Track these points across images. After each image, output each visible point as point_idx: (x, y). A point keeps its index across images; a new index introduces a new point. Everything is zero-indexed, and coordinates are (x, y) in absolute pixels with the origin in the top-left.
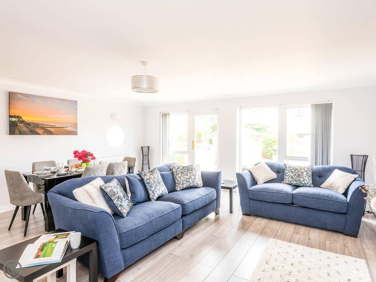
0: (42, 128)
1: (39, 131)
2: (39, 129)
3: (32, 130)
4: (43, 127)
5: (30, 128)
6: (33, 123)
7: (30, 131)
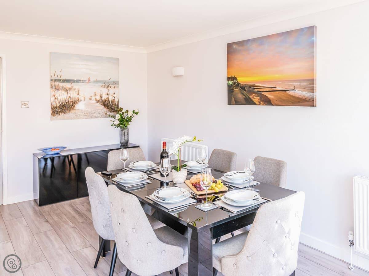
0: (259, 93)
1: (254, 98)
2: (254, 95)
3: (247, 97)
4: (259, 91)
5: (245, 94)
6: (247, 86)
7: (245, 99)
